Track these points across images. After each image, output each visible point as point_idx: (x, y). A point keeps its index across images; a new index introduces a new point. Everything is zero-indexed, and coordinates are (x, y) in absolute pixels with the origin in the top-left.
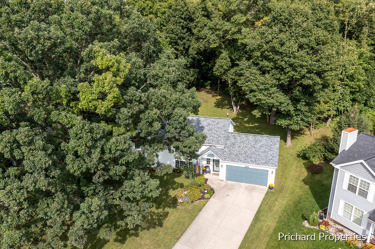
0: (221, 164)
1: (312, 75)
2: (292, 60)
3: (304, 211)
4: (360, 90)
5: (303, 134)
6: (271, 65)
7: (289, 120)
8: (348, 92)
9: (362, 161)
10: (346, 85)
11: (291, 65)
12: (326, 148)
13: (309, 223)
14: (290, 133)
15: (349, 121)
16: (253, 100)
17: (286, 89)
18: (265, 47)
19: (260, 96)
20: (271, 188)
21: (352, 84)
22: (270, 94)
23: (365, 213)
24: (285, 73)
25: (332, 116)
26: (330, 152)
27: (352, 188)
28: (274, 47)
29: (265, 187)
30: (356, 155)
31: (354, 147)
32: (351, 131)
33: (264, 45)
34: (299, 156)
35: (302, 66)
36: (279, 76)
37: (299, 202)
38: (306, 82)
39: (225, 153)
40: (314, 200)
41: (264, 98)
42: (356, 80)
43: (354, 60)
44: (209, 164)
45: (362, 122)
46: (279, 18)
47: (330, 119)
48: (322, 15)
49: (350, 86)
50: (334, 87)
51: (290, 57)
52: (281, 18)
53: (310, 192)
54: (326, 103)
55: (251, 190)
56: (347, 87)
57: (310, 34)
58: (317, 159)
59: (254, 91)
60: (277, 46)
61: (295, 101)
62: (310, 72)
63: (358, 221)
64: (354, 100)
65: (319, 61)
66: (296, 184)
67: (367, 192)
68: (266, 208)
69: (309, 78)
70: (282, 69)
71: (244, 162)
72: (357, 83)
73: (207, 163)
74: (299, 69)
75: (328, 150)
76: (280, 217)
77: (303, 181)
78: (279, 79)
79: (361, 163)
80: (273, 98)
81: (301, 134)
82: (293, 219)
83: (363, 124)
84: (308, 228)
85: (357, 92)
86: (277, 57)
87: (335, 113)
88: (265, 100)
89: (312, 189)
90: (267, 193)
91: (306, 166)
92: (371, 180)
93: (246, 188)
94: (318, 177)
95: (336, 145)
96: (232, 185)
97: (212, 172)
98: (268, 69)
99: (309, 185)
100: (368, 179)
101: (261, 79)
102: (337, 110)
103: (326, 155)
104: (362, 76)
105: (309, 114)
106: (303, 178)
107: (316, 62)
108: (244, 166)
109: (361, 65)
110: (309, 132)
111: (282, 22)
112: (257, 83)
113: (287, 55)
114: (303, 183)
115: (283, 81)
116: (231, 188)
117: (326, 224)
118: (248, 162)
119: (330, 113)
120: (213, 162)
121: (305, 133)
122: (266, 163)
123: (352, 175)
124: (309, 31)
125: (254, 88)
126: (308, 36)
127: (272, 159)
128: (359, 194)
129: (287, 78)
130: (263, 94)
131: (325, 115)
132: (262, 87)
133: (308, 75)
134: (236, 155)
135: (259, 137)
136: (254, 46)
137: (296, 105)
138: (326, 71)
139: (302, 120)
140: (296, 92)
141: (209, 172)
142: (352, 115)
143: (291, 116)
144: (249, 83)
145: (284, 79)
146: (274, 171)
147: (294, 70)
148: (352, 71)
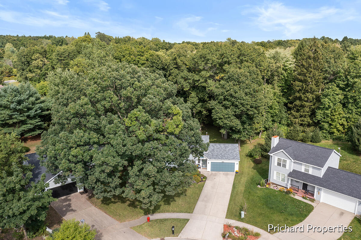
0: (208, 161)
1: (253, 109)
2: (242, 101)
3: (257, 181)
4: (276, 115)
5: (246, 143)
6: (230, 103)
7: (239, 134)
8: (270, 117)
9: (282, 150)
10: (268, 112)
11: (242, 104)
12: (262, 149)
13: (261, 186)
14: (240, 143)
15: (273, 133)
16: (221, 124)
17: (238, 117)
18: (226, 94)
19: (226, 121)
20: (237, 173)
21: (271, 111)
22: (231, 120)
23: (286, 175)
24: (239, 109)
25: (262, 131)
26: (264, 151)
27: (279, 164)
28: (231, 94)
29: (233, 173)
30: (279, 148)
31: (278, 145)
32: (276, 137)
33: (225, 92)
34: (247, 156)
35: (247, 104)
36: (235, 110)
37: (253, 178)
38: (250, 113)
39: (210, 155)
40: (260, 176)
41: (228, 122)
42: (273, 109)
43: (271, 97)
44: (200, 163)
45: (280, 133)
46: (232, 77)
47: (261, 133)
48: (255, 76)
49: (270, 113)
50: (262, 114)
51: (241, 100)
52: (233, 77)
53: (258, 173)
54: (258, 123)
55: (227, 175)
56: (269, 113)
57: (250, 87)
58: (258, 156)
59: (222, 119)
60: (233, 93)
61: (243, 123)
62: (251, 107)
63: (283, 180)
64: (273, 121)
65: (256, 101)
66: (249, 170)
67: (286, 165)
68: (237, 182)
69: (251, 111)
70: (237, 106)
71: (222, 159)
72: (274, 111)
73: (198, 163)
74: (246, 106)
75: (263, 150)
76: (245, 185)
77: (253, 168)
78: (235, 112)
79: (282, 151)
80: (233, 122)
81: (245, 143)
82: (252, 185)
83: (280, 134)
84: (260, 188)
85: (275, 116)
86: (233, 99)
87: (263, 129)
88: (229, 124)
89: (258, 171)
90: (235, 175)
91: (252, 160)
92: (287, 159)
93: (223, 174)
94: (260, 166)
95: (267, 147)
96: (215, 173)
97: (201, 168)
98: (228, 106)
99: (256, 170)
100: (285, 158)
101: (225, 112)
102: (265, 127)
103: (263, 153)
104: (277, 107)
105: (251, 131)
106: (252, 167)
107: (254, 102)
108: (221, 162)
109: (275, 99)
110: (249, 142)
111: (234, 80)
112: (223, 114)
113: (239, 99)
114: (253, 169)
115: (237, 113)
116: (215, 175)
117: (269, 184)
118: (224, 159)
119: (261, 129)
120: (202, 162)
121: (247, 142)
122: (233, 159)
123: (278, 157)
124: (249, 85)
125: (222, 117)
126: (249, 88)
127: (236, 156)
128: (282, 166)
129: (240, 111)
130: (227, 120)
131: (258, 131)
132: (226, 116)
133: (251, 109)
134: (216, 156)
135: (227, 145)
136: (219, 93)
137: (243, 126)
138: (259, 107)
139: (247, 134)
140: (244, 118)
141: (200, 168)
142: (274, 130)
143: (240, 132)
144: (218, 114)
145: (238, 112)
146: (238, 162)
147: (243, 106)
148: (271, 104)
